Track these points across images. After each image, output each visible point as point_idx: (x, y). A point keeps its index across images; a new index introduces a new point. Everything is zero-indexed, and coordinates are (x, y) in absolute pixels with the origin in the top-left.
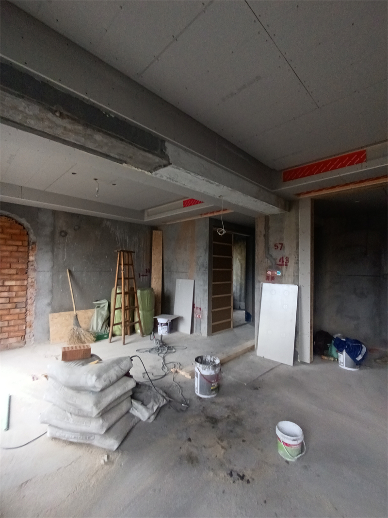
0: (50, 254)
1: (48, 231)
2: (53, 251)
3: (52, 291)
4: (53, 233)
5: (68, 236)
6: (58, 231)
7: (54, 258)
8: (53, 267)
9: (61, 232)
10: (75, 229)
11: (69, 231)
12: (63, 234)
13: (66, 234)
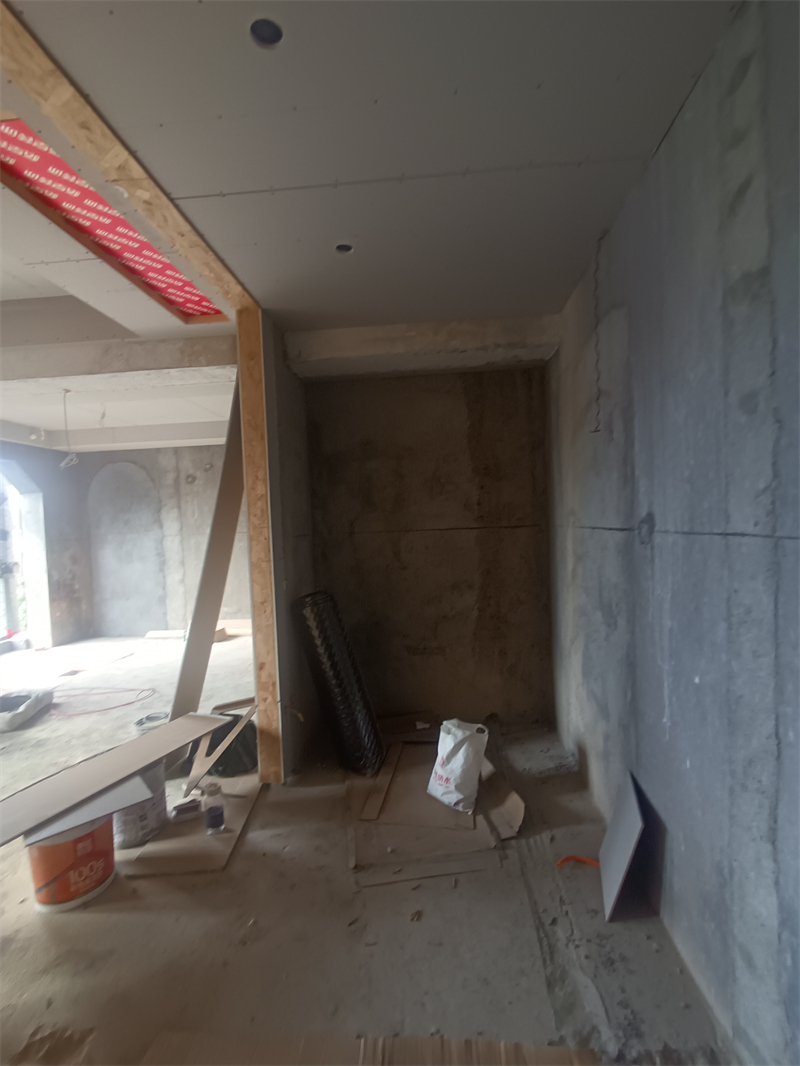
0: (176, 510)
1: (170, 478)
2: (179, 507)
3: (183, 563)
4: (177, 481)
5: (196, 482)
6: (183, 476)
7: (181, 516)
8: (181, 529)
9: (188, 477)
10: (206, 470)
11: (198, 474)
12: (190, 480)
13: (194, 479)
